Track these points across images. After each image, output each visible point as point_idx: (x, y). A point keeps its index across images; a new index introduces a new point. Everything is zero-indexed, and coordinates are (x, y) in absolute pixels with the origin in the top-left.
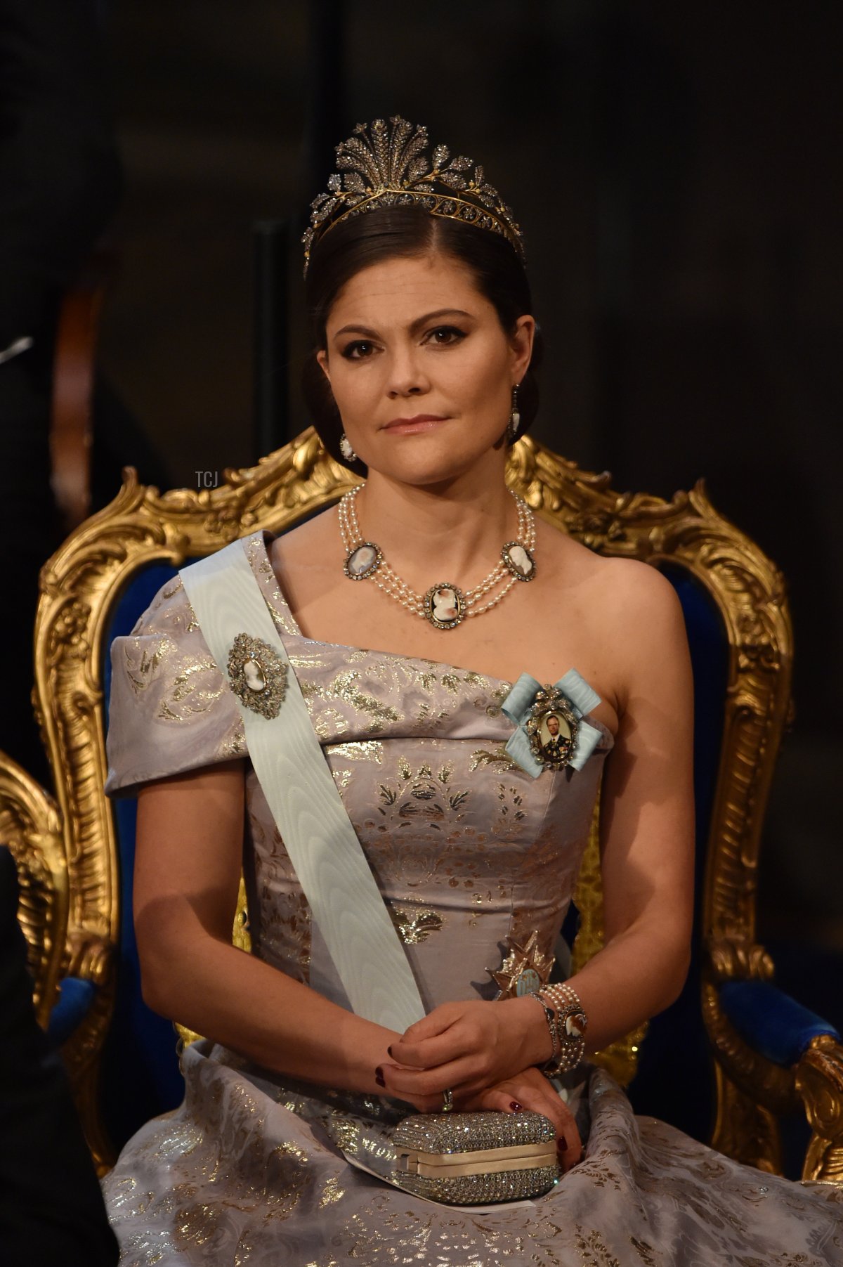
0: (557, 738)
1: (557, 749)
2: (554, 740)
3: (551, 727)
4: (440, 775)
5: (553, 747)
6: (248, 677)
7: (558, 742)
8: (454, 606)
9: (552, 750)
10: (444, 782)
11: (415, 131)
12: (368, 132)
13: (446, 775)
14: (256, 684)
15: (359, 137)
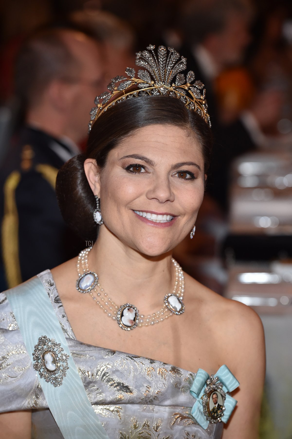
0: (217, 405)
1: (217, 412)
2: (215, 407)
3: (214, 400)
4: (154, 427)
5: (215, 411)
6: (47, 362)
7: (217, 408)
8: (133, 319)
9: (215, 413)
10: (156, 431)
11: (180, 59)
12: (156, 50)
13: (157, 427)
14: (51, 367)
15: (150, 51)
